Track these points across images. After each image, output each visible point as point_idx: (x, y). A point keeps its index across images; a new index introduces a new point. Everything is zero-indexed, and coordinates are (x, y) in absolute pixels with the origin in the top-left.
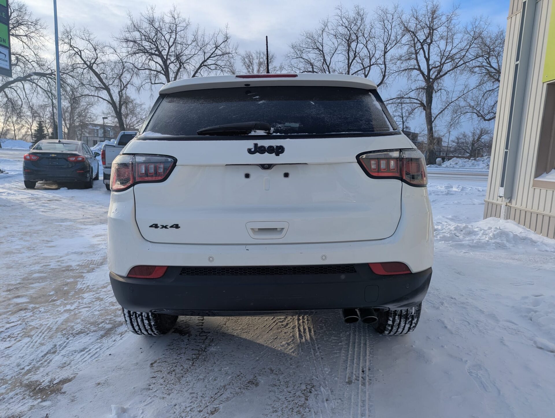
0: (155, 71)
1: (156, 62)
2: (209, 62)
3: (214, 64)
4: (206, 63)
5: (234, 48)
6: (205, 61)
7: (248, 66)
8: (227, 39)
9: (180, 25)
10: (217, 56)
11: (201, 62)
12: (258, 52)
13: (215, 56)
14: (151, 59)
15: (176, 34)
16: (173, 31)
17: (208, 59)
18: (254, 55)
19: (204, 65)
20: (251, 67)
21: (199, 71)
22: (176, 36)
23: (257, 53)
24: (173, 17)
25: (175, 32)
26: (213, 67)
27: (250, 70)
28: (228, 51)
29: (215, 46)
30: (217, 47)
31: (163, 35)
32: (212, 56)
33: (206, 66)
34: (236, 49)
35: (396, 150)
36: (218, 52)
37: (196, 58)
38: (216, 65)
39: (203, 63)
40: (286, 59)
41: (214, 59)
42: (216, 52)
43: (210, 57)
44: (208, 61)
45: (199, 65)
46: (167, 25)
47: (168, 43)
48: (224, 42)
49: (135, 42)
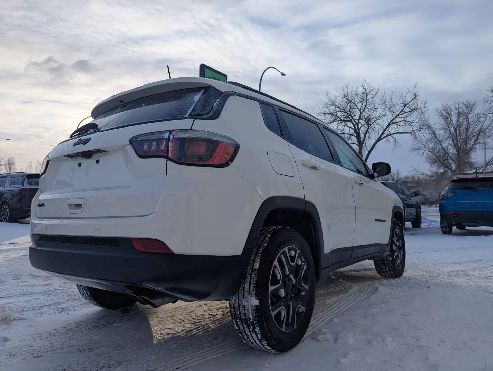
0: (348, 134)
1: (350, 127)
2: (398, 119)
3: (403, 121)
4: (394, 121)
5: (423, 103)
6: (393, 119)
7: (446, 118)
8: (415, 96)
9: (371, 93)
10: (405, 113)
11: (389, 121)
12: (457, 102)
13: (403, 114)
14: (346, 125)
15: (366, 102)
16: (364, 99)
17: (396, 117)
18: (451, 106)
19: (393, 123)
20: (449, 119)
21: (388, 129)
22: (366, 103)
23: (455, 104)
24: (364, 88)
25: (365, 100)
26: (402, 123)
27: (449, 122)
28: (416, 107)
29: (403, 105)
30: (405, 106)
31: (355, 105)
32: (400, 114)
33: (394, 123)
34: (425, 104)
35: (167, 131)
36: (407, 109)
37: (385, 118)
38: (405, 121)
39: (391, 121)
40: (484, 104)
41: (402, 116)
42: (404, 110)
43: (398, 115)
44: (396, 119)
45: (388, 124)
46: (359, 96)
47: (360, 110)
48: (412, 99)
49: (332, 114)
